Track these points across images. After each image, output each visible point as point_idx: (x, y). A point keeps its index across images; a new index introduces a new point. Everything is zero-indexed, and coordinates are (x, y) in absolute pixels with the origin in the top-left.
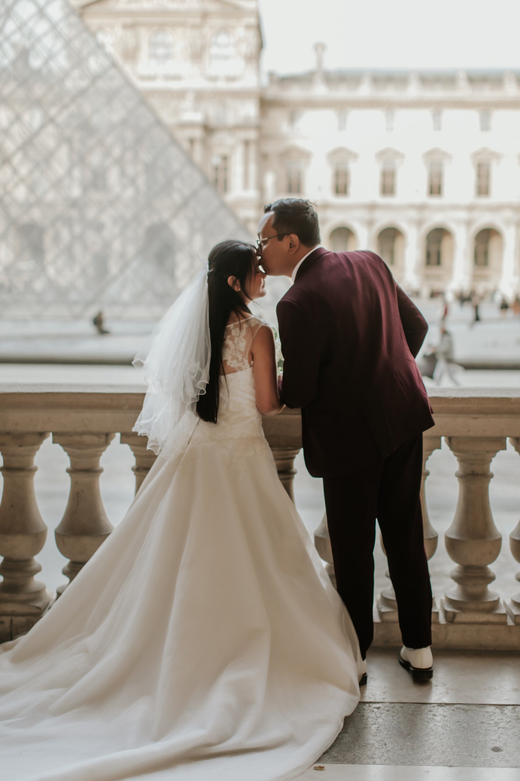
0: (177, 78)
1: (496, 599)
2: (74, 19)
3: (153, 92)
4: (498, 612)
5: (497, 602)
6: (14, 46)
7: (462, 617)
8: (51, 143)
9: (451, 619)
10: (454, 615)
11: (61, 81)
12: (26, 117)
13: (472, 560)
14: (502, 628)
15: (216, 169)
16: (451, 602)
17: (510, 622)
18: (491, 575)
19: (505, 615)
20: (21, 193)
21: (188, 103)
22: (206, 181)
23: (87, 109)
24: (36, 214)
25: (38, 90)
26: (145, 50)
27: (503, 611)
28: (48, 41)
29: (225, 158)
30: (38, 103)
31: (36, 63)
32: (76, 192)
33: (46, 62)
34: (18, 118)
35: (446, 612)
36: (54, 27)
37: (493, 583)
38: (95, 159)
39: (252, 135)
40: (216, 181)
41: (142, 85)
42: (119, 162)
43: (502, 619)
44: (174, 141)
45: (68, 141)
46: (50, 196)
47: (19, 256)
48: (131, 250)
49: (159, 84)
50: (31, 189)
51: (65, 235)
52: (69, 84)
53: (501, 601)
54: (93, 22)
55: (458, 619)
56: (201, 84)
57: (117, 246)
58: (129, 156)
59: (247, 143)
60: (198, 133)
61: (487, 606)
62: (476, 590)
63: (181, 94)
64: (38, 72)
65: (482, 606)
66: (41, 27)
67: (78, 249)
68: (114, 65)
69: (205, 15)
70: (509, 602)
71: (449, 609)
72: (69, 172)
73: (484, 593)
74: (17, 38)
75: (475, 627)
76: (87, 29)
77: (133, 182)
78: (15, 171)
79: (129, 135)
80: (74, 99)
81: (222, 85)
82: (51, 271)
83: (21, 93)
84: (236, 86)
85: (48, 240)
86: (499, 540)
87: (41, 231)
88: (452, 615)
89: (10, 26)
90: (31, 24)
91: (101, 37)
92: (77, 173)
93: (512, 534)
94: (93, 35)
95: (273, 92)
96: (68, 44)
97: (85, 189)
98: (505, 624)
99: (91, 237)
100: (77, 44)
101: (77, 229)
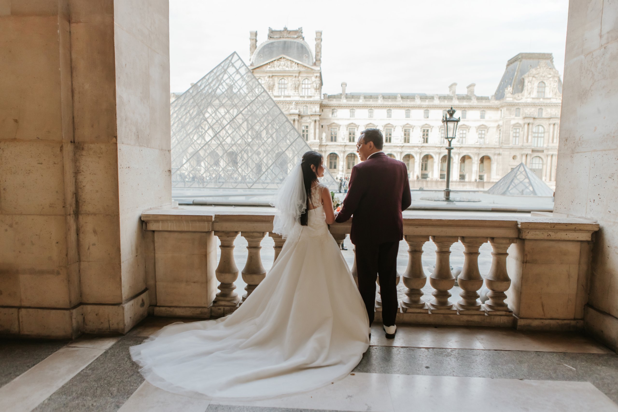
0: (289, 96)
1: (424, 303)
2: (250, 74)
3: (280, 102)
4: (425, 308)
5: (424, 304)
6: (227, 84)
7: (410, 310)
8: (240, 121)
9: (405, 310)
10: (406, 309)
11: (245, 97)
12: (231, 111)
13: (415, 287)
14: (426, 315)
15: (303, 131)
16: (405, 304)
17: (430, 313)
18: (422, 293)
19: (427, 310)
20: (229, 140)
21: (293, 106)
22: (300, 135)
23: (254, 108)
24: (234, 148)
25: (236, 101)
26: (277, 85)
27: (427, 308)
28: (240, 82)
29: (307, 127)
30: (235, 106)
31: (235, 91)
32: (250, 140)
33: (239, 91)
34: (228, 111)
35: (403, 308)
36: (242, 77)
37: (423, 296)
38: (257, 127)
39: (317, 118)
40: (303, 135)
41: (275, 99)
42: (266, 128)
43: (426, 311)
44: (287, 120)
45: (247, 120)
46: (239, 142)
47: (228, 164)
48: (270, 162)
49: (282, 99)
50: (233, 139)
51: (245, 156)
52: (248, 99)
53: (426, 304)
54: (257, 75)
55: (408, 311)
56: (297, 98)
57: (265, 160)
58: (270, 125)
59: (315, 121)
60: (296, 117)
61: (420, 306)
62: (415, 299)
63: (290, 103)
64: (235, 94)
65: (418, 306)
66: (238, 77)
67: (250, 161)
68: (265, 91)
69: (300, 73)
70: (429, 304)
71: (404, 307)
72: (247, 132)
73: (419, 300)
74: (228, 81)
75: (415, 314)
76: (255, 77)
77: (271, 136)
78: (227, 132)
79: (270, 118)
80: (249, 105)
81: (306, 99)
82: (240, 170)
83: (229, 102)
84: (311, 99)
85: (239, 158)
86: (425, 279)
87: (237, 155)
88: (405, 309)
89: (226, 76)
90: (233, 76)
91: (260, 80)
92: (250, 133)
93: (431, 276)
94: (257, 80)
95: (326, 102)
96: (247, 83)
97: (253, 139)
98: (428, 313)
99: (255, 157)
100: (251, 83)
101: (250, 154)
